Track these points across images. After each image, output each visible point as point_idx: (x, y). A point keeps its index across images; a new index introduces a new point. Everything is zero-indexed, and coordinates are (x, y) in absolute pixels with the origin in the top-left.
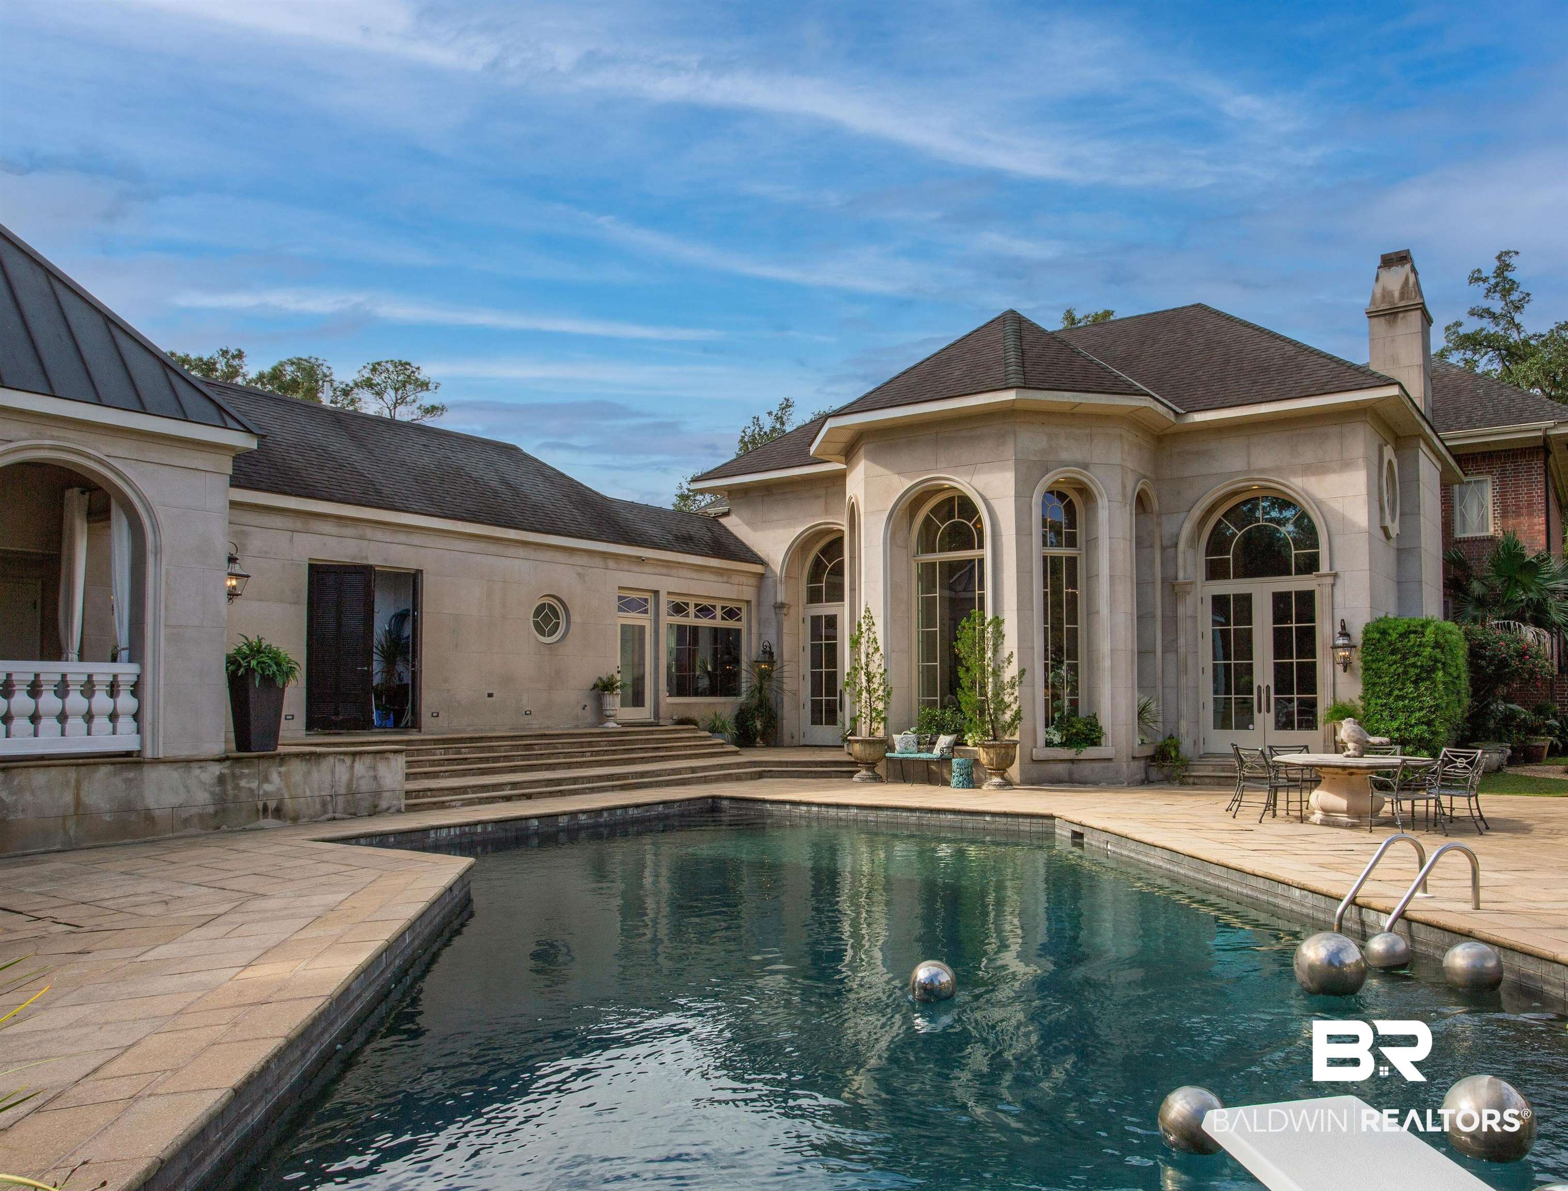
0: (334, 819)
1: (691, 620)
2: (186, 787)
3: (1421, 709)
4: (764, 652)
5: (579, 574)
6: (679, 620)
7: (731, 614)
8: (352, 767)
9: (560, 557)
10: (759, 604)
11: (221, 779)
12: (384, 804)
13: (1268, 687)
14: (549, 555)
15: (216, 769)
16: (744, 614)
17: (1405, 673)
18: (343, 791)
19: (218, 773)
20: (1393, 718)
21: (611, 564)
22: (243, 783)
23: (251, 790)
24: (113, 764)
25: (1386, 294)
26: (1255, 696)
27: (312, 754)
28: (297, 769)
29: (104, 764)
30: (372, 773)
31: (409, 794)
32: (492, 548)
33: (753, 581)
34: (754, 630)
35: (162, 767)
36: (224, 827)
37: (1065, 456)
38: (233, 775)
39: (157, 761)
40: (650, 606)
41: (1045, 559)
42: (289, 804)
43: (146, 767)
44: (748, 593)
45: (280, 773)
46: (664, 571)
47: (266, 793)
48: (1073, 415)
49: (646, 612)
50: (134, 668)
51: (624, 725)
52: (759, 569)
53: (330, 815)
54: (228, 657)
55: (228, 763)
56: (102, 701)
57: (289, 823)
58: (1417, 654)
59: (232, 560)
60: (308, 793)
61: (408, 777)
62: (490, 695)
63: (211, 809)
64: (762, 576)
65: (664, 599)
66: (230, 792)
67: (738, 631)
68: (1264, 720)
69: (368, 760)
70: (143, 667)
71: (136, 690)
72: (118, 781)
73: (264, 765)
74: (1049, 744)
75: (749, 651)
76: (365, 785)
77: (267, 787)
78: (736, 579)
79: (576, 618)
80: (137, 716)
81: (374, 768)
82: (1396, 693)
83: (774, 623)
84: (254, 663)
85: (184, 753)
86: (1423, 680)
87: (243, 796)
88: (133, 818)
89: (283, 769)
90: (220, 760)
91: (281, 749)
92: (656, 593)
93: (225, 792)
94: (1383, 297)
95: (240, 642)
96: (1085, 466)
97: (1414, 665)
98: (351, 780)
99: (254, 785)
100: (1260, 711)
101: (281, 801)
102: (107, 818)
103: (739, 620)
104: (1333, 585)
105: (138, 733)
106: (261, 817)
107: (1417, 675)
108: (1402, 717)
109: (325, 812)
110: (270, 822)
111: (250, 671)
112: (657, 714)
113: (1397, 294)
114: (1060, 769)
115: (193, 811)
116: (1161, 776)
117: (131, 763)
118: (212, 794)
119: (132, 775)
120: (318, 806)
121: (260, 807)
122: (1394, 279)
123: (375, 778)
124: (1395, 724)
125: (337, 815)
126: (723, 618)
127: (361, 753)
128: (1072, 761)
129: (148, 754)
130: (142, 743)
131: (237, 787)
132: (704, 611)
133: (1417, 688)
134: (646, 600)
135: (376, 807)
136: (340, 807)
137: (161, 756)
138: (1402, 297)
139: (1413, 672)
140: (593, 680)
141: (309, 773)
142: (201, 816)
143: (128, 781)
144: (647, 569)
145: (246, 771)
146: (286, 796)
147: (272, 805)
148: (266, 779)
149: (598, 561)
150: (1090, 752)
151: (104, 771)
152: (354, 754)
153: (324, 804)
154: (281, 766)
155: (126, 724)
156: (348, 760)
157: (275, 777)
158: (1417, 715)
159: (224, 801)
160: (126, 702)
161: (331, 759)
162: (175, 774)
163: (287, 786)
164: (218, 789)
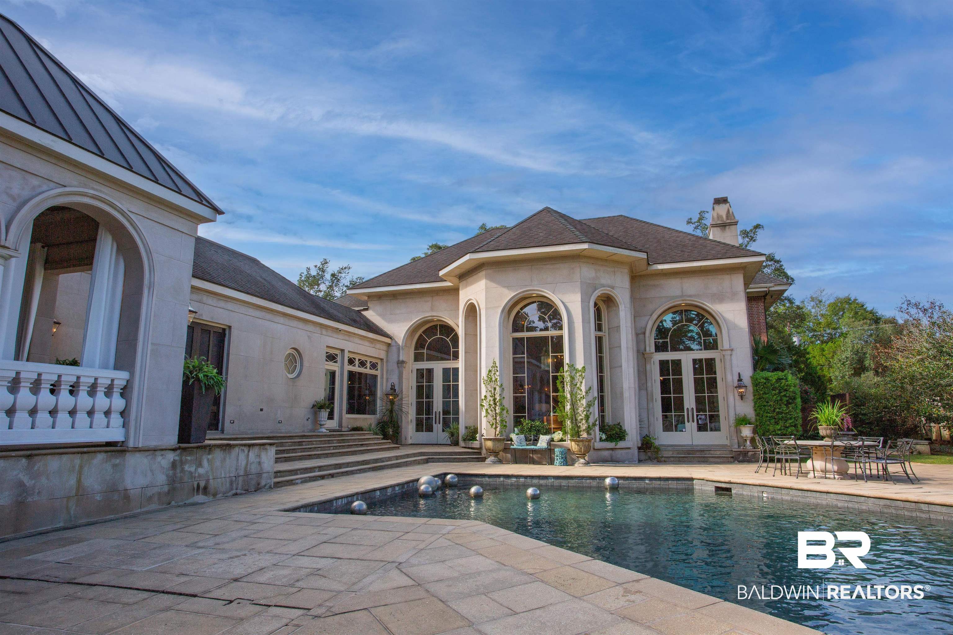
0: (236, 494)
1: (356, 369)
2: (151, 471)
3: (791, 419)
4: (391, 389)
5: (308, 336)
6: (351, 368)
7: (374, 366)
8: (248, 455)
9: (301, 325)
10: (387, 361)
11: (174, 465)
12: (263, 483)
13: (692, 409)
14: (295, 323)
15: (171, 456)
16: (379, 367)
17: (781, 400)
18: (242, 473)
19: (172, 460)
20: (777, 423)
21: (324, 332)
22: (186, 467)
23: (191, 473)
24: (106, 452)
25: (719, 217)
26: (686, 414)
27: (228, 445)
28: (218, 454)
29: (100, 452)
30: (258, 460)
31: (278, 473)
32: (269, 316)
33: (384, 347)
34: (385, 376)
35: (138, 455)
36: (173, 503)
37: (603, 281)
38: (181, 461)
39: (137, 450)
40: (339, 359)
41: (596, 337)
42: (212, 484)
43: (128, 456)
44: (383, 355)
45: (208, 459)
46: (347, 338)
47: (200, 476)
48: (606, 260)
49: (336, 362)
50: (126, 375)
51: (331, 431)
52: (388, 340)
53: (234, 492)
55: (178, 452)
56: (101, 401)
57: (211, 498)
58: (786, 390)
60: (223, 475)
61: (277, 460)
62: (262, 410)
63: (166, 488)
64: (389, 345)
65: (347, 355)
66: (179, 475)
67: (375, 377)
68: (691, 426)
69: (256, 450)
70: (132, 374)
71: (125, 392)
72: (108, 467)
73: (200, 452)
74: (601, 440)
75: (381, 388)
76: (254, 469)
77: (201, 471)
78: (378, 346)
79: (306, 364)
80: (123, 414)
81: (259, 456)
82: (777, 410)
83: (397, 372)
85: (153, 443)
86: (790, 403)
87: (186, 479)
88: (116, 497)
89: (210, 457)
90: (174, 450)
91: (207, 442)
92: (342, 351)
93: (175, 474)
94: (718, 218)
96: (613, 288)
97: (785, 396)
98: (247, 464)
99: (193, 469)
100: (688, 421)
101: (208, 481)
102: (98, 497)
103: (377, 370)
104: (731, 355)
105: (123, 427)
106: (195, 494)
107: (787, 401)
108: (781, 423)
109: (232, 489)
110: (200, 498)
112: (340, 425)
113: (724, 217)
114: (606, 454)
115: (156, 490)
116: (647, 457)
117: (118, 451)
118: (167, 476)
119: (118, 461)
120: (228, 485)
121: (196, 486)
122: (722, 210)
123: (259, 463)
124: (778, 427)
125: (239, 491)
126: (370, 369)
127: (253, 445)
128: (612, 449)
129: (131, 444)
130: (127, 435)
131: (183, 471)
132: (362, 364)
133: (788, 408)
134: (337, 355)
135: (259, 484)
136: (240, 486)
137: (140, 446)
138: (727, 219)
139: (785, 399)
140: (312, 402)
141: (225, 459)
142: (159, 494)
143: (115, 466)
144: (340, 336)
145: (189, 458)
146: (211, 477)
147: (202, 484)
148: (200, 465)
149: (318, 329)
150: (621, 444)
151: (100, 457)
152: (250, 446)
153: (231, 483)
154: (209, 454)
155: (117, 420)
156: (246, 449)
157: (205, 463)
158: (790, 421)
159: (174, 481)
160: (118, 403)
161: (237, 449)
162: (145, 461)
163: (212, 470)
164: (171, 472)
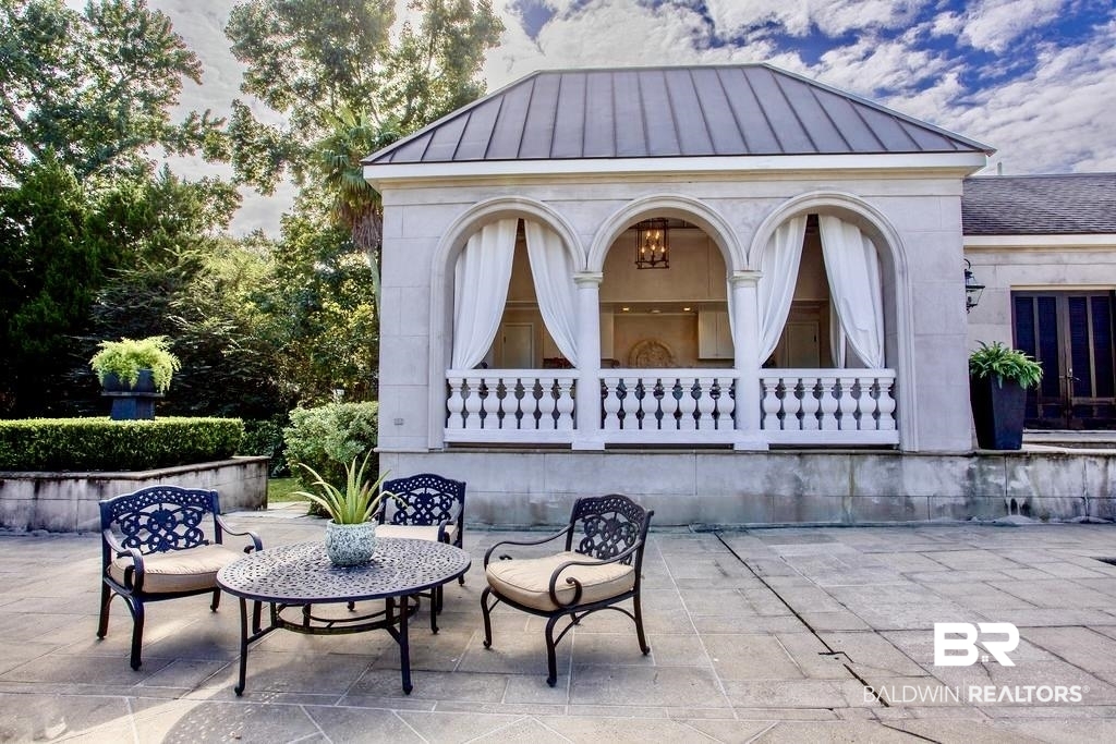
0: (1087, 522)
2: (939, 478)
8: (1106, 470)
11: (970, 474)
15: (965, 464)
18: (1096, 494)
19: (967, 468)
22: (991, 479)
23: (999, 486)
24: (879, 454)
28: (1044, 469)
29: (871, 454)
35: (918, 460)
36: (975, 519)
38: (981, 470)
39: (913, 454)
42: (1037, 502)
43: (905, 460)
45: (1026, 471)
47: (1014, 490)
50: (890, 373)
53: (1083, 518)
54: (970, 361)
55: (976, 459)
56: (867, 400)
57: (1039, 521)
59: (968, 274)
60: (1057, 493)
63: (962, 501)
66: (979, 486)
70: (897, 371)
71: (893, 391)
72: (882, 469)
73: (1010, 463)
77: (1014, 484)
80: (894, 414)
84: (996, 365)
85: (936, 448)
87: (992, 491)
88: (896, 502)
89: (1030, 468)
90: (969, 456)
91: (1025, 448)
93: (973, 485)
95: (978, 348)
98: (1105, 482)
99: (1002, 481)
101: (1030, 498)
102: (876, 501)
105: (897, 428)
106: (1010, 512)
109: (1078, 514)
110: (1019, 519)
111: (993, 373)
115: (946, 501)
117: (892, 454)
118: (963, 486)
119: (893, 465)
120: (1069, 507)
121: (1009, 503)
125: (1093, 518)
129: (906, 447)
130: (900, 438)
131: (985, 482)
136: (1094, 511)
137: (917, 450)
141: (1057, 472)
142: (953, 506)
143: (890, 470)
145: (994, 468)
146: (1034, 494)
147: (1021, 502)
148: (1013, 477)
151: (871, 460)
153: (1076, 505)
154: (1027, 464)
155: (887, 421)
157: (1022, 475)
159: (974, 494)
160: (886, 403)
161: (1079, 460)
162: (928, 466)
163: (1036, 485)
164: (967, 483)
